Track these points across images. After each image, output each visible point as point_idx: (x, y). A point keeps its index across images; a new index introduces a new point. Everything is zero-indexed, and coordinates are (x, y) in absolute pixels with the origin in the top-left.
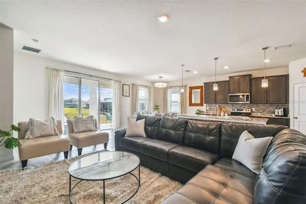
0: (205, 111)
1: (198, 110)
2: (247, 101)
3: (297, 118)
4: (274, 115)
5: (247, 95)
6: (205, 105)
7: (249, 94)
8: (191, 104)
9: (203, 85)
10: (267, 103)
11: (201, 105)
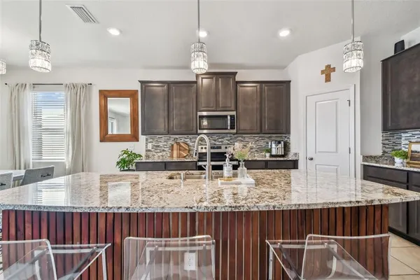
0: (143, 154)
1: (125, 152)
2: (231, 128)
3: (312, 159)
4: (268, 155)
5: (231, 116)
6: (142, 138)
7: (234, 113)
8: (105, 137)
9: (137, 87)
10: (261, 132)
11: (134, 137)
